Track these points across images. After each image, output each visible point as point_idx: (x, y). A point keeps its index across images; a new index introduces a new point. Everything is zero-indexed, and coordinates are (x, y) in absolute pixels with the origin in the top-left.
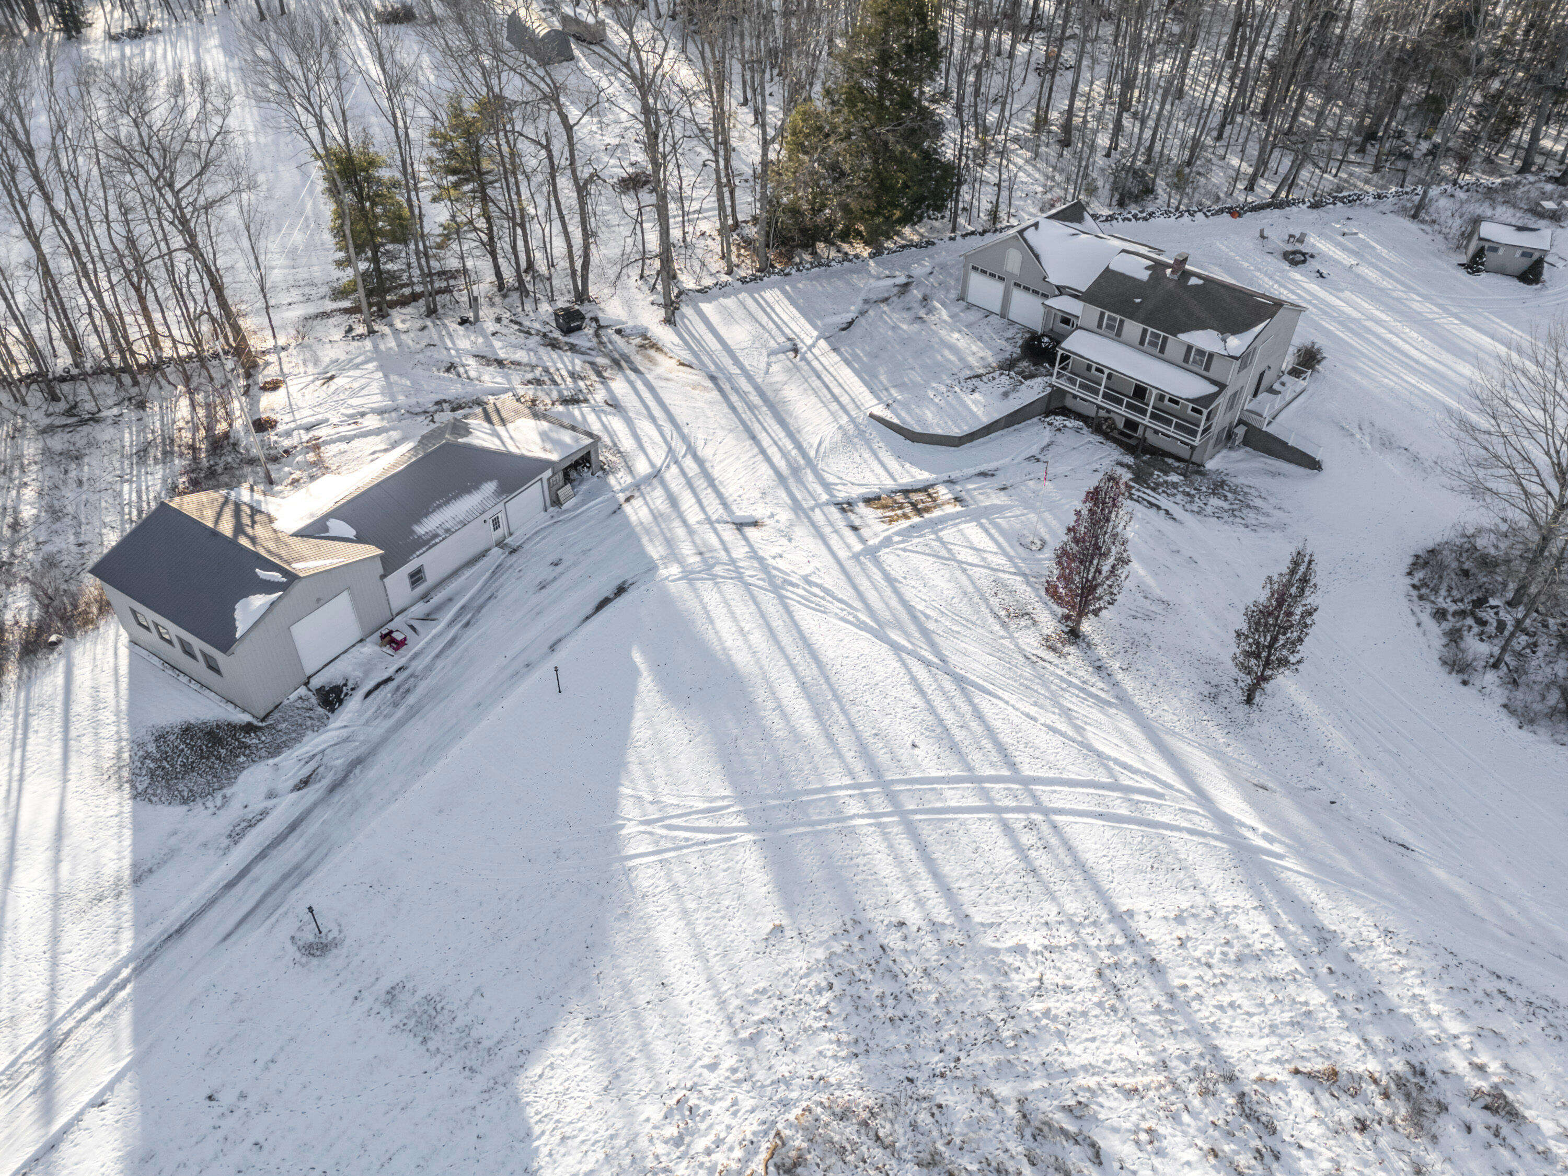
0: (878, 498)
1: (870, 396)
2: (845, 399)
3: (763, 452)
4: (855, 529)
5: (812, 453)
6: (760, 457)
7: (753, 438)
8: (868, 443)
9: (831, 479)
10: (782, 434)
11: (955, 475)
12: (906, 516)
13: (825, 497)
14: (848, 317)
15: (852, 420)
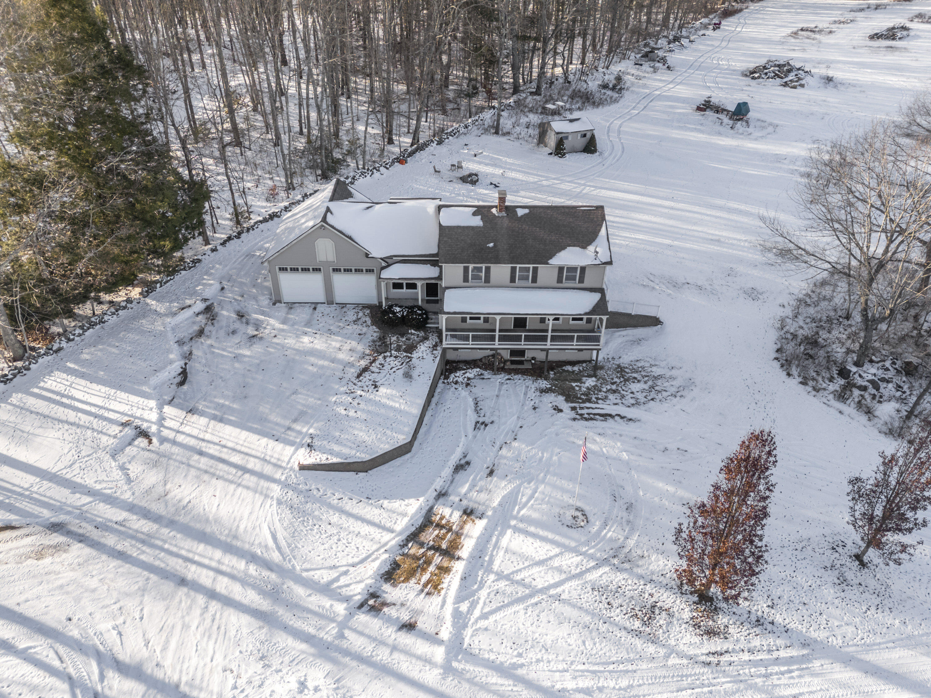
0: (396, 566)
1: (279, 446)
2: (252, 464)
3: (212, 595)
4: (409, 627)
5: (276, 557)
6: (214, 606)
7: (182, 582)
8: (322, 502)
9: (324, 576)
10: (218, 554)
11: (438, 484)
12: (444, 570)
13: (340, 608)
14: (176, 367)
15: (286, 485)
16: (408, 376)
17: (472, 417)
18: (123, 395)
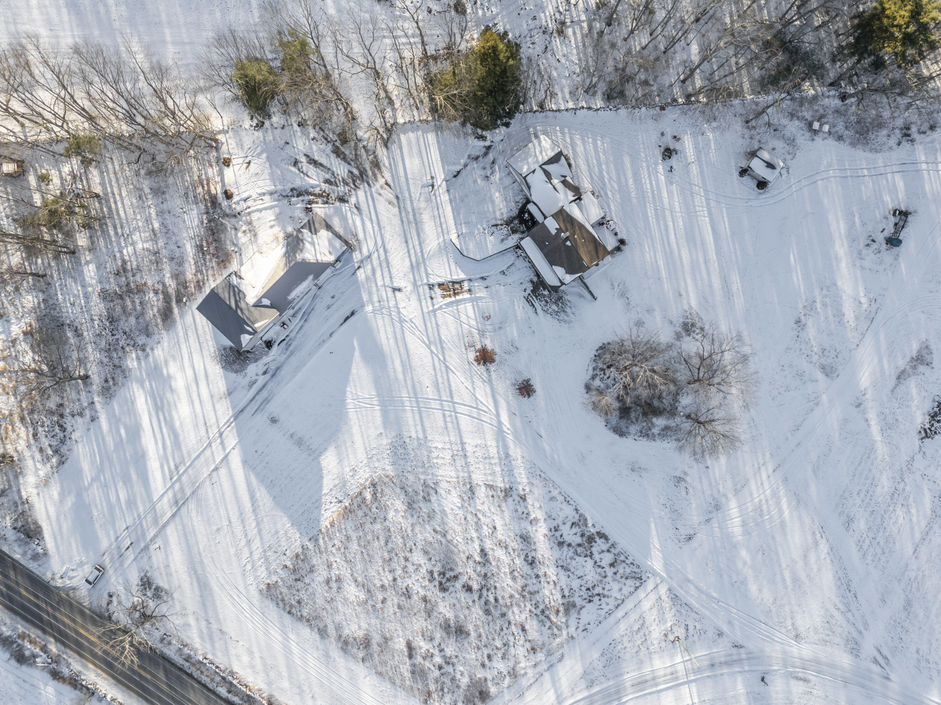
0: (443, 284)
1: (454, 227)
2: (444, 226)
3: (409, 251)
4: (432, 298)
5: (426, 256)
6: (407, 255)
7: (407, 242)
8: (447, 253)
9: (430, 271)
10: (417, 243)
11: (472, 277)
12: (450, 296)
13: (425, 281)
14: (458, 168)
15: (444, 241)
16: (502, 240)
17: (504, 268)
18: (440, 164)
